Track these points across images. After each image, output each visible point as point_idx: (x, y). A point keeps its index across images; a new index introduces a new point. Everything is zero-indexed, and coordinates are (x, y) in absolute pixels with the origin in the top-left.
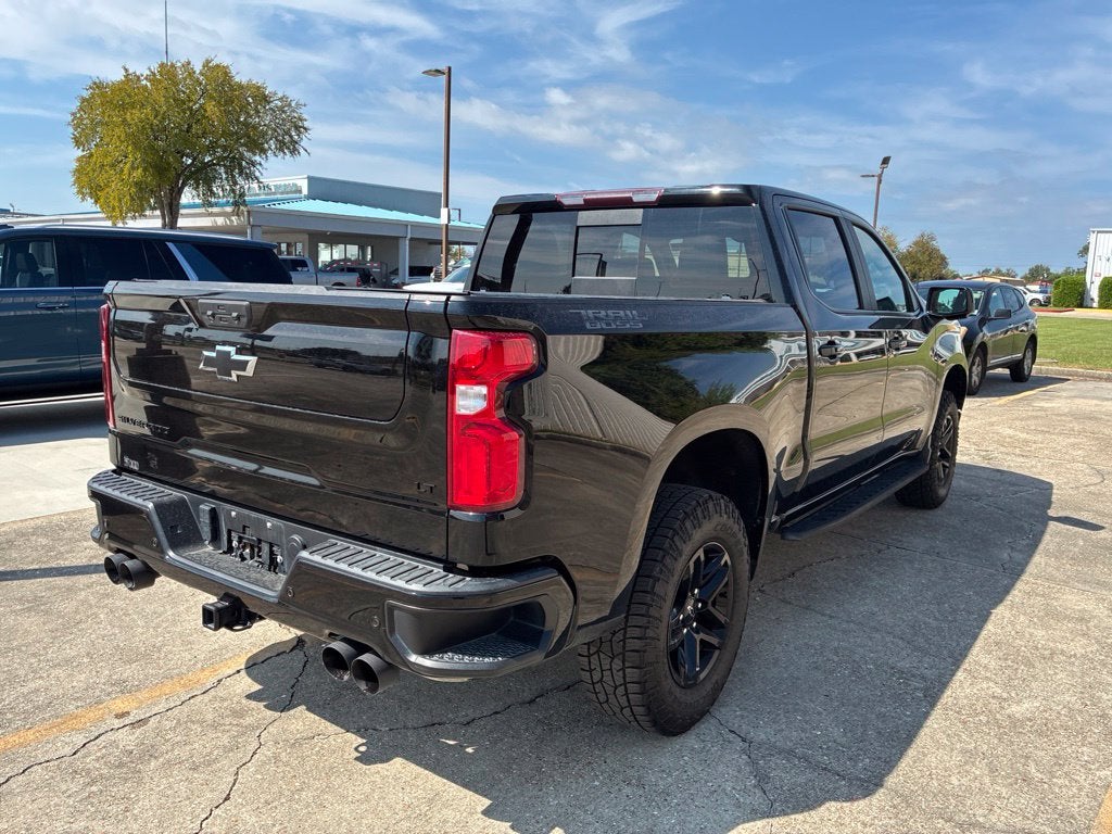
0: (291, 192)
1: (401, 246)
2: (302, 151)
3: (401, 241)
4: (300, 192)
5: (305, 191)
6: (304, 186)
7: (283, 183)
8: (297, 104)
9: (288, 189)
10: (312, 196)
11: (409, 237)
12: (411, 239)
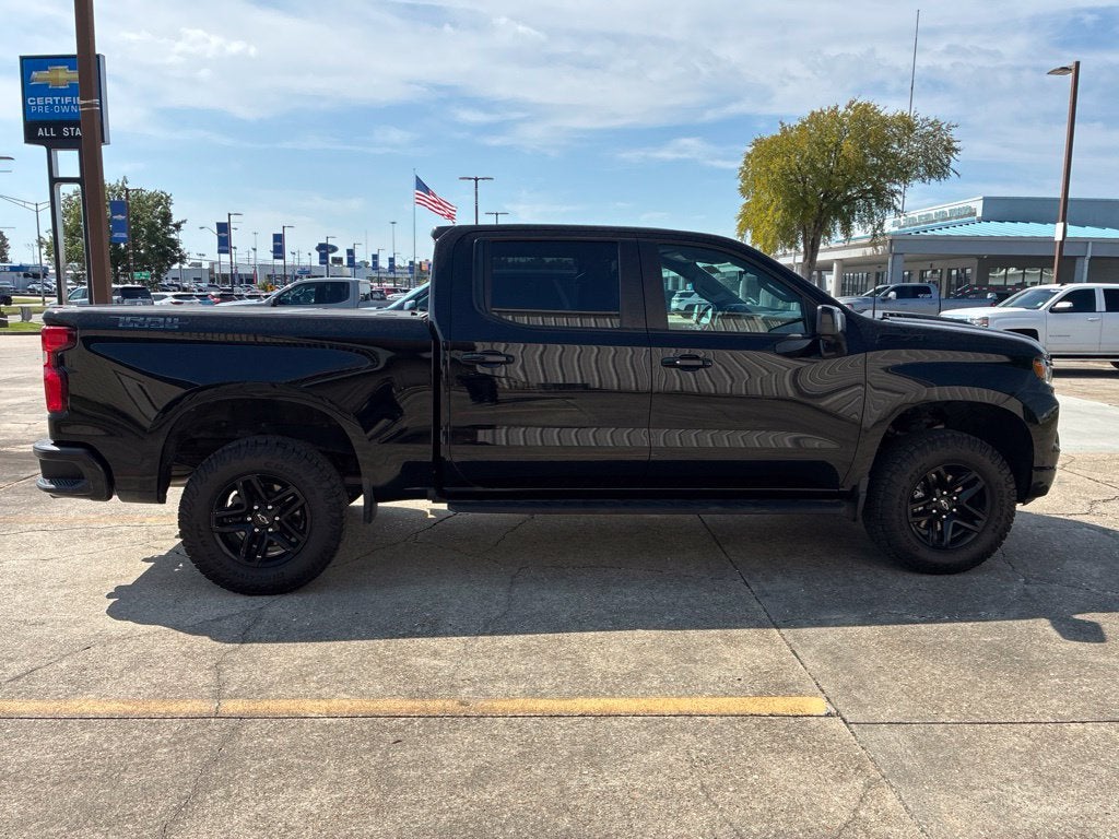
0: (965, 216)
1: (1078, 267)
2: (951, 173)
3: (1079, 261)
4: (974, 214)
5: (979, 214)
6: (979, 207)
7: (957, 207)
8: (948, 127)
9: (963, 213)
10: (986, 219)
11: (1089, 256)
12: (1092, 257)
